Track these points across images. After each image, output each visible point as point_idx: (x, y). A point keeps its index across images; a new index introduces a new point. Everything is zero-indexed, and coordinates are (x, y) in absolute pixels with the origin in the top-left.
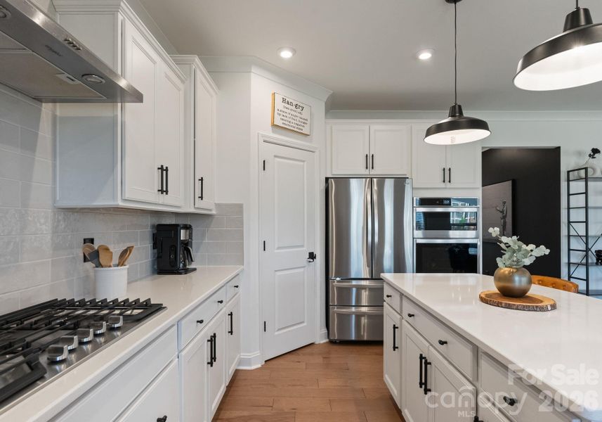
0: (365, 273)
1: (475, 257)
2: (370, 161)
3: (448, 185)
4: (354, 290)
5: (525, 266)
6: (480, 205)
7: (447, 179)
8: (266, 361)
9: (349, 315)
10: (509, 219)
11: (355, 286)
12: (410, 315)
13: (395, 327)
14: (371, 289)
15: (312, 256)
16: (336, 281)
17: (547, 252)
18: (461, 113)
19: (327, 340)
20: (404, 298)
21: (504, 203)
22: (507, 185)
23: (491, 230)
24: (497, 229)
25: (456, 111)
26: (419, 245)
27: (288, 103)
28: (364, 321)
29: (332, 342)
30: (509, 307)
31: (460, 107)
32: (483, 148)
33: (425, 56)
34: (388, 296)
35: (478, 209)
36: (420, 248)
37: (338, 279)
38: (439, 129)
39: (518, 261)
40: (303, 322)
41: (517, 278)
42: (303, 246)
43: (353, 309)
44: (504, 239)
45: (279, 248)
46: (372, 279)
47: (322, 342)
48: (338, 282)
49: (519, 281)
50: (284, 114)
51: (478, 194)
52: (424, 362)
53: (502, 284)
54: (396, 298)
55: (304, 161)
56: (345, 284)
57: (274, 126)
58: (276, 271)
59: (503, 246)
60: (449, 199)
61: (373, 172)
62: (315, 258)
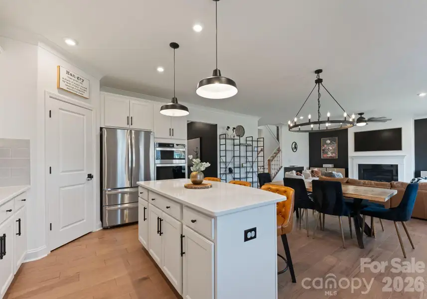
0: (127, 184)
1: (184, 173)
2: (130, 120)
3: (172, 137)
4: (120, 195)
5: (201, 171)
6: (186, 148)
7: (172, 134)
8: (51, 251)
9: (116, 211)
10: (199, 155)
11: (120, 192)
12: (153, 200)
13: (145, 208)
14: (131, 193)
15: (90, 176)
16: (108, 191)
17: (210, 165)
18: (177, 102)
19: (102, 228)
20: (150, 192)
21: (197, 148)
22: (198, 139)
23: (189, 156)
24: (192, 156)
25: (175, 100)
26: (158, 168)
27: (71, 75)
28: (126, 212)
29: (105, 229)
30: (195, 188)
31: (176, 99)
32: (188, 121)
33: (160, 69)
34: (141, 193)
35: (185, 149)
36: (159, 169)
37: (109, 189)
38: (167, 107)
39: (199, 169)
40: (83, 220)
41: (199, 176)
42: (83, 170)
43: (119, 206)
44: (194, 160)
45: (63, 172)
46: (131, 187)
47: (97, 230)
48: (109, 191)
49: (200, 177)
50: (69, 82)
51: (185, 142)
52: (160, 220)
53: (193, 179)
54: (146, 192)
55: (84, 115)
56: (114, 192)
57: (59, 88)
58: (61, 187)
59: (193, 163)
60: (173, 144)
61: (131, 127)
62: (93, 177)
